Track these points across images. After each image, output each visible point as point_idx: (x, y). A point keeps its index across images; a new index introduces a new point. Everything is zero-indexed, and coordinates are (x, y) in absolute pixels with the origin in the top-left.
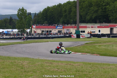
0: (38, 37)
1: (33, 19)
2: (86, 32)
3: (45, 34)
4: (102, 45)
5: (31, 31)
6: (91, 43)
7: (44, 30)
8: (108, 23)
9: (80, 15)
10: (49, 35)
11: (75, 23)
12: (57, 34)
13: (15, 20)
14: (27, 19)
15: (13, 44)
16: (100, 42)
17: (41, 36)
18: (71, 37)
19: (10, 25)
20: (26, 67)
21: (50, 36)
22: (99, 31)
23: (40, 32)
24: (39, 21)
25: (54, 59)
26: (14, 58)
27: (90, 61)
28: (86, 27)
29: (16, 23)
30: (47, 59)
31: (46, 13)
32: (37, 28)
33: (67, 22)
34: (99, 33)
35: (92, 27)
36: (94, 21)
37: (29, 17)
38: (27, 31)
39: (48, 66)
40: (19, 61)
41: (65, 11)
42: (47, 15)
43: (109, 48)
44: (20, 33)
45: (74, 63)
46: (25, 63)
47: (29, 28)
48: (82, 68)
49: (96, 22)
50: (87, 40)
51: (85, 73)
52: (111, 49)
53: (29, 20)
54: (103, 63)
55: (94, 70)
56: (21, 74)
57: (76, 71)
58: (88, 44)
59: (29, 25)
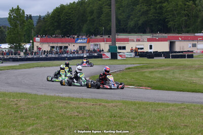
0: (44, 58)
1: (35, 26)
2: (128, 49)
3: (57, 53)
4: (155, 71)
5: (33, 47)
6: (136, 68)
7: (55, 45)
8: (166, 33)
9: (117, 19)
10: (63, 53)
11: (108, 32)
12: (77, 52)
13: (5, 27)
14: (24, 26)
16: (152, 66)
17: (50, 56)
18: (102, 58)
20: (24, 109)
21: (65, 55)
22: (151, 47)
23: (49, 49)
24: (46, 29)
25: (72, 95)
27: (134, 98)
28: (127, 40)
30: (60, 95)
31: (59, 16)
32: (42, 42)
33: (95, 31)
34: (150, 51)
35: (138, 40)
36: (141, 29)
37: (29, 22)
38: (25, 47)
39: (62, 107)
40: (11, 99)
41: (92, 13)
42: (60, 19)
43: (167, 77)
44: (13, 51)
45: (107, 102)
46: (21, 103)
47: (29, 42)
48: (121, 110)
49: (144, 32)
50: (129, 62)
51: (126, 120)
52: (172, 77)
53: (30, 28)
54: (157, 102)
55: (142, 115)
56: (15, 121)
57: (110, 117)
58: (131, 70)
59: (29, 37)
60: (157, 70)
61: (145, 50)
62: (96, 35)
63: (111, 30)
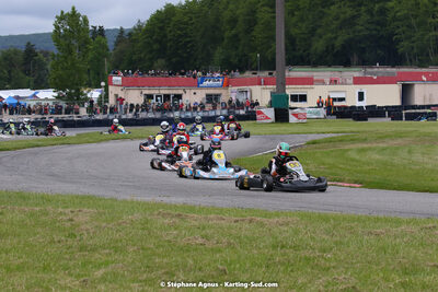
0: (130, 120)
1: (111, 51)
2: (312, 101)
4: (370, 149)
5: (107, 96)
6: (330, 141)
7: (154, 92)
8: (393, 67)
9: (288, 36)
10: (171, 110)
11: (269, 65)
12: (203, 108)
13: (46, 54)
14: (88, 50)
15: (38, 146)
16: (364, 136)
17: (143, 115)
18: (255, 119)
19: (27, 72)
20: (87, 230)
22: (361, 96)
23: (140, 101)
24: (134, 57)
25: (191, 201)
26: (42, 198)
27: (325, 207)
28: (310, 81)
29: (49, 67)
30: (166, 200)
31: (161, 28)
32: (126, 85)
33: (240, 61)
34: (358, 104)
35: (334, 82)
36: (339, 57)
37: (99, 42)
38: (89, 96)
39: (170, 226)
40: (60, 210)
41: (233, 21)
42: (165, 36)
43: (396, 161)
44: (64, 104)
45: (267, 215)
46: (80, 218)
47: (98, 86)
48: (296, 232)
49: (347, 64)
50: (314, 129)
51: (307, 253)
52: (406, 161)
53: (99, 54)
54: (375, 215)
55: (341, 243)
56: (67, 256)
57: (274, 247)
58: (317, 145)
59: (98, 74)
60: (375, 145)
61: (348, 103)
62: (242, 71)
63: (274, 60)
